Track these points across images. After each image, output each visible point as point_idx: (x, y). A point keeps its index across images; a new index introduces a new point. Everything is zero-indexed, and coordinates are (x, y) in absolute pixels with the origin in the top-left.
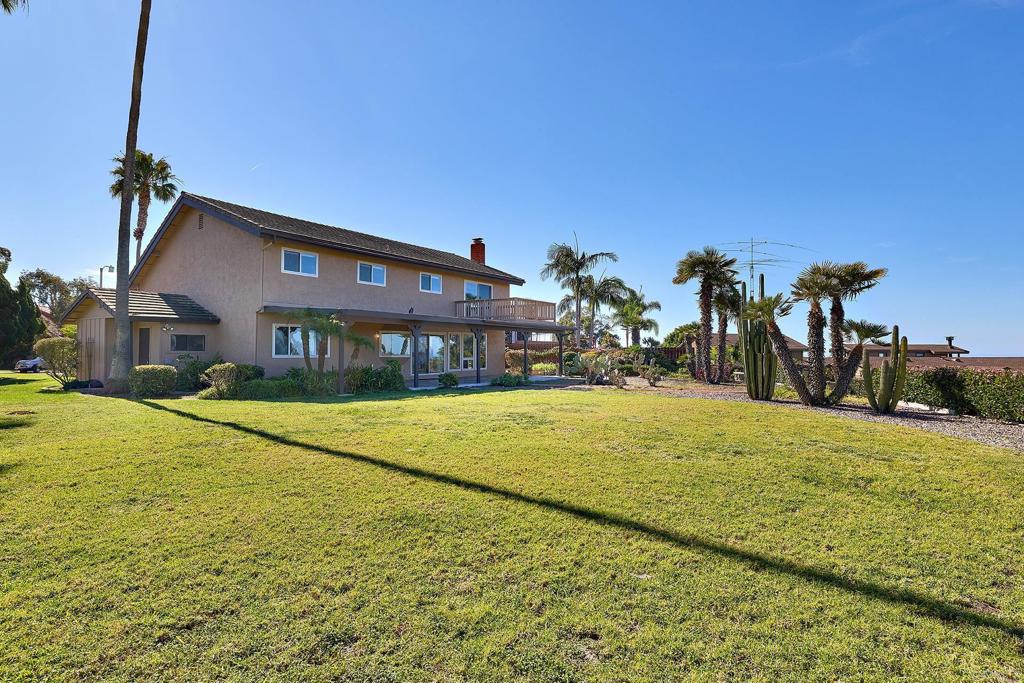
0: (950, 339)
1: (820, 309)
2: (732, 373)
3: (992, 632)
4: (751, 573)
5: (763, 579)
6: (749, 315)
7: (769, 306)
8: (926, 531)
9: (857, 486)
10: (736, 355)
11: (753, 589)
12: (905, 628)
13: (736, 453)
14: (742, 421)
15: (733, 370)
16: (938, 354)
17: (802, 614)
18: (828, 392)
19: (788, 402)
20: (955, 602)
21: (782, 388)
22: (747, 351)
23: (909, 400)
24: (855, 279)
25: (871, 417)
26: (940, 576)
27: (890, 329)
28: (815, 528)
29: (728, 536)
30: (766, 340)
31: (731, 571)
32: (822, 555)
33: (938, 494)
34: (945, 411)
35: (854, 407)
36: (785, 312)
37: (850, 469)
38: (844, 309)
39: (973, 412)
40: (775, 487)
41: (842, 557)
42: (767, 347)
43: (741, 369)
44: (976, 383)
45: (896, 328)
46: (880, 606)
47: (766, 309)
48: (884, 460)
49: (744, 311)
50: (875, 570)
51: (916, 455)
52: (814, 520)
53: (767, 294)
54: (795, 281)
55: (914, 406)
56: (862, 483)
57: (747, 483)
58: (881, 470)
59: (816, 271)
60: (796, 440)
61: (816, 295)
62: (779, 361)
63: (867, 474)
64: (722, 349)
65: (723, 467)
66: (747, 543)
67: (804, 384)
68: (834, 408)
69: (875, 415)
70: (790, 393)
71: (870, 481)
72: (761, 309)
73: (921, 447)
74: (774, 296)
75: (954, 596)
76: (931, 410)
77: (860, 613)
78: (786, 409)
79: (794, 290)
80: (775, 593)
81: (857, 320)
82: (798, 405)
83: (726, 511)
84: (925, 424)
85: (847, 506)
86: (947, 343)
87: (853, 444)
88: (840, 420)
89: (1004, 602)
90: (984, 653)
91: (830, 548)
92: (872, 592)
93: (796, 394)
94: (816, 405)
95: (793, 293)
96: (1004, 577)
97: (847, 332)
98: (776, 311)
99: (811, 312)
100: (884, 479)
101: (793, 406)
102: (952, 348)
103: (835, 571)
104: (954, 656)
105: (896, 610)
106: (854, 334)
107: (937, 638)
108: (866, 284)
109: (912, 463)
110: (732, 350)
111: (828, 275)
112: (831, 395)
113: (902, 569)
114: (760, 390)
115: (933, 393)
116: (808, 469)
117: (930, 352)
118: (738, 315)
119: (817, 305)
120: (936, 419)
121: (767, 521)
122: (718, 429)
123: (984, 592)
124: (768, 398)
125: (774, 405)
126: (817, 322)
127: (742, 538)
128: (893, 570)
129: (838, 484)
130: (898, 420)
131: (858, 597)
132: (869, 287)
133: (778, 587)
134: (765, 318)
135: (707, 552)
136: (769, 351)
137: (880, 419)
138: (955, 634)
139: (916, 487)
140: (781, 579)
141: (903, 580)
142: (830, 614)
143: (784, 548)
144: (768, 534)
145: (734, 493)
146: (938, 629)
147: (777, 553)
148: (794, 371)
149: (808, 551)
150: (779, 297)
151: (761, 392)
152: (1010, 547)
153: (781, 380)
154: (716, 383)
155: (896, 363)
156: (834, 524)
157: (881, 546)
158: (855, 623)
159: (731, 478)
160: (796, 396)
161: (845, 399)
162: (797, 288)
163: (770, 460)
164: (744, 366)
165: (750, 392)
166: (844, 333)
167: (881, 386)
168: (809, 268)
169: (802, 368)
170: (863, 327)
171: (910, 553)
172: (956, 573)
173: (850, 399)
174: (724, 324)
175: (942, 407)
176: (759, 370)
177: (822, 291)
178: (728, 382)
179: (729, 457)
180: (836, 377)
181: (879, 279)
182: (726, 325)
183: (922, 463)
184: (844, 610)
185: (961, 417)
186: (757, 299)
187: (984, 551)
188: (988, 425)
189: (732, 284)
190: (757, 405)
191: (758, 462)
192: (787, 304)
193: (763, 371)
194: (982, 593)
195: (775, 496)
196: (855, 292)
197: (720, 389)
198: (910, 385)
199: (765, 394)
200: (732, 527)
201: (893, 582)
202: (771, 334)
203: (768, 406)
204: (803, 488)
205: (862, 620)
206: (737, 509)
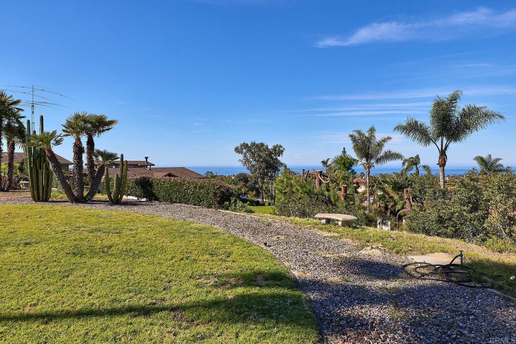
0: (146, 158)
1: (80, 142)
2: (18, 182)
3: (163, 313)
4: (43, 326)
5: (51, 327)
6: (33, 144)
7: (47, 138)
8: (137, 270)
9: (103, 252)
10: (21, 169)
11: (45, 337)
12: (129, 326)
13: (26, 244)
14: (29, 220)
15: (19, 180)
16: (142, 166)
17: (76, 340)
18: (85, 193)
19: (60, 202)
20: (150, 304)
21: (57, 191)
22: (31, 168)
23: (128, 195)
24: (100, 124)
25: (109, 206)
26: (143, 293)
27: (119, 156)
28: (81, 284)
29: (24, 307)
30: (45, 161)
31: (29, 331)
32: (86, 300)
33: (142, 248)
34: (144, 200)
35: (100, 201)
36: (58, 143)
37: (99, 242)
38: (95, 142)
39: (157, 199)
40: (55, 264)
41: (97, 298)
42: (46, 165)
43: (26, 179)
44: (158, 184)
45: (122, 155)
46: (117, 319)
47: (45, 140)
48: (116, 233)
49: (29, 141)
50: (114, 300)
51: (132, 228)
52: (81, 279)
53: (46, 130)
54: (64, 123)
55: (131, 198)
56: (106, 250)
57: (36, 264)
58: (115, 239)
59: (77, 117)
60: (67, 228)
61: (78, 133)
62: (55, 175)
63: (109, 243)
64: (11, 166)
65: (17, 257)
66: (38, 307)
67: (71, 190)
68: (89, 203)
69: (112, 206)
70: (61, 195)
71: (110, 247)
72: (41, 141)
73: (134, 222)
74: (51, 132)
75: (149, 301)
76: (138, 199)
77: (108, 327)
78: (58, 207)
79: (64, 128)
80: (59, 334)
81: (102, 150)
82: (67, 203)
83: (22, 288)
84: (136, 208)
85: (99, 266)
86: (145, 160)
87: (101, 226)
88: (92, 211)
89: (168, 297)
90: (162, 325)
91: (90, 295)
92: (113, 312)
93: (65, 195)
94: (78, 202)
95: (64, 130)
96: (168, 284)
97: (96, 156)
98: (52, 142)
99: (75, 144)
100: (117, 245)
101: (64, 204)
102: (148, 163)
103: (93, 308)
104: (149, 332)
105: (123, 319)
106: (100, 158)
107: (142, 326)
108: (107, 128)
109: (130, 232)
110: (18, 165)
111: (86, 121)
112: (87, 195)
113: (127, 295)
114: (41, 194)
115: (139, 191)
116: (76, 246)
117: (137, 165)
118: (23, 142)
119: (78, 140)
120: (140, 205)
121: (51, 288)
122: (10, 228)
123: (160, 295)
124: (46, 200)
125: (51, 205)
126: (78, 150)
127: (35, 305)
128: (123, 297)
129: (93, 253)
130: (123, 207)
131: (106, 318)
132: (108, 130)
133: (60, 330)
134: (44, 146)
135: (10, 323)
136: (47, 168)
137: (114, 207)
138: (150, 320)
139: (132, 247)
140: (62, 323)
141: (127, 301)
142: (91, 334)
143: (63, 303)
144: (52, 297)
145: (27, 274)
146: (143, 320)
147: (59, 308)
148: (63, 180)
149: (77, 300)
150: (54, 133)
151: (42, 195)
152: (170, 268)
153: (55, 186)
154: (6, 191)
155: (122, 175)
156: (92, 279)
157: (116, 285)
158: (104, 334)
159: (24, 264)
160: (66, 197)
161: (95, 196)
162: (66, 128)
163: (51, 245)
164: (29, 177)
165: (33, 196)
166: (94, 157)
167: (115, 188)
168: (73, 115)
169: (68, 178)
170: (105, 154)
171: (130, 285)
172: (150, 289)
173: (98, 196)
174: (12, 147)
175: (143, 197)
176: (40, 181)
177: (82, 130)
178: (16, 189)
179: (21, 248)
180: (90, 183)
181: (113, 126)
182: (14, 148)
183: (135, 231)
184: (98, 329)
185: (151, 202)
186: (38, 133)
187: (161, 273)
188: (163, 206)
189: (18, 118)
190: (39, 205)
191: (42, 249)
192: (59, 138)
193: (43, 181)
194: (160, 296)
195: (55, 269)
196: (100, 132)
197: (9, 195)
198: (128, 187)
199: (44, 197)
200: (28, 299)
201: (122, 303)
202: (49, 158)
203: (47, 206)
204: (73, 261)
205: (108, 330)
206: (30, 286)
